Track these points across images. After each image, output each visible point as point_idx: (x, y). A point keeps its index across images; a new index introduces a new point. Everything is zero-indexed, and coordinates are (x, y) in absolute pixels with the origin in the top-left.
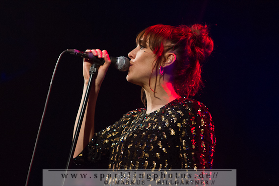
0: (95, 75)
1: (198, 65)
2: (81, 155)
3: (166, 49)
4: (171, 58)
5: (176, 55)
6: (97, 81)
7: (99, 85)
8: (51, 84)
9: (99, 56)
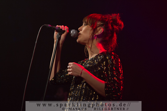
0: (59, 39)
1: (115, 35)
2: (53, 79)
3: (98, 25)
4: (100, 31)
5: (103, 29)
6: (61, 42)
7: (61, 44)
8: (36, 42)
9: (63, 29)
